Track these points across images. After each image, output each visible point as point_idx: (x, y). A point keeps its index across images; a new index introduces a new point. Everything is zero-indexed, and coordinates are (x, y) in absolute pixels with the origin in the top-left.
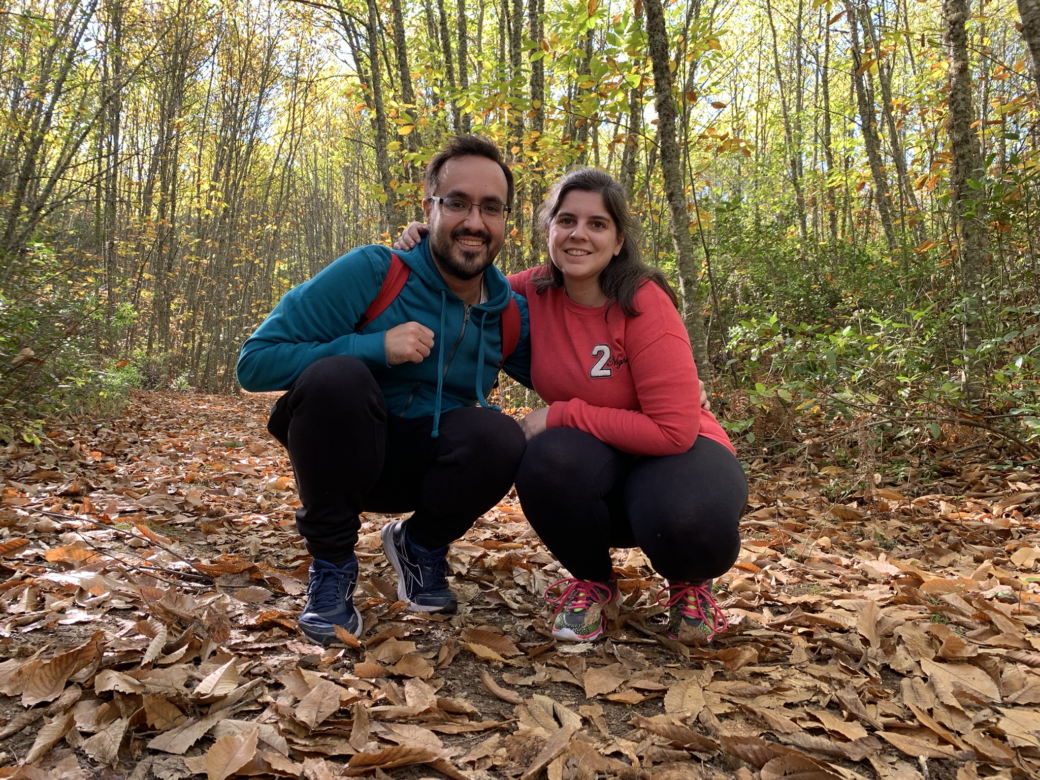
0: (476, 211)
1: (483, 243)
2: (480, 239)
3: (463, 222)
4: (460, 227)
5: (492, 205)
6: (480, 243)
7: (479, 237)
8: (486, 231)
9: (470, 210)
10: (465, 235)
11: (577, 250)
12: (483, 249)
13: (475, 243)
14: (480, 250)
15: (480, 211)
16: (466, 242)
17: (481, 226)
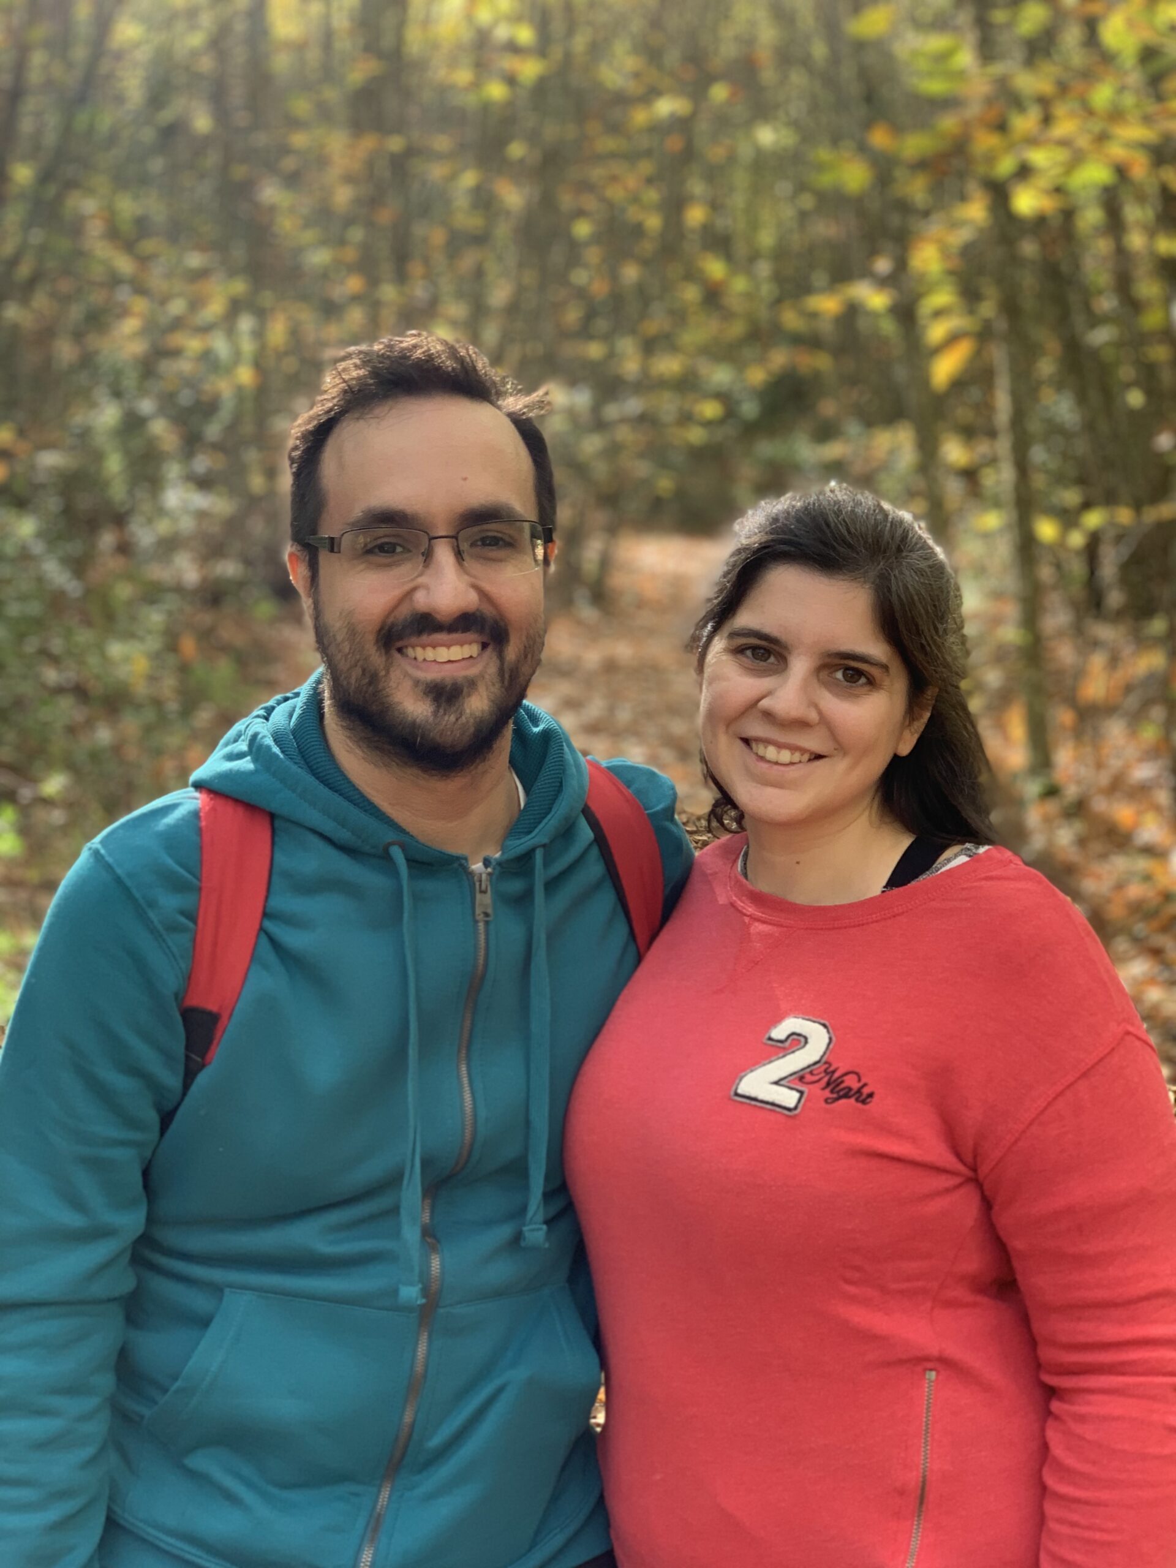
0: (444, 554)
1: (484, 646)
2: (470, 636)
3: (410, 594)
4: (404, 612)
5: (493, 528)
6: (473, 650)
7: (466, 630)
8: (488, 611)
9: (428, 555)
10: (420, 632)
11: (780, 746)
12: (486, 667)
13: (456, 652)
14: (473, 671)
15: (459, 555)
16: (430, 654)
17: (469, 600)
